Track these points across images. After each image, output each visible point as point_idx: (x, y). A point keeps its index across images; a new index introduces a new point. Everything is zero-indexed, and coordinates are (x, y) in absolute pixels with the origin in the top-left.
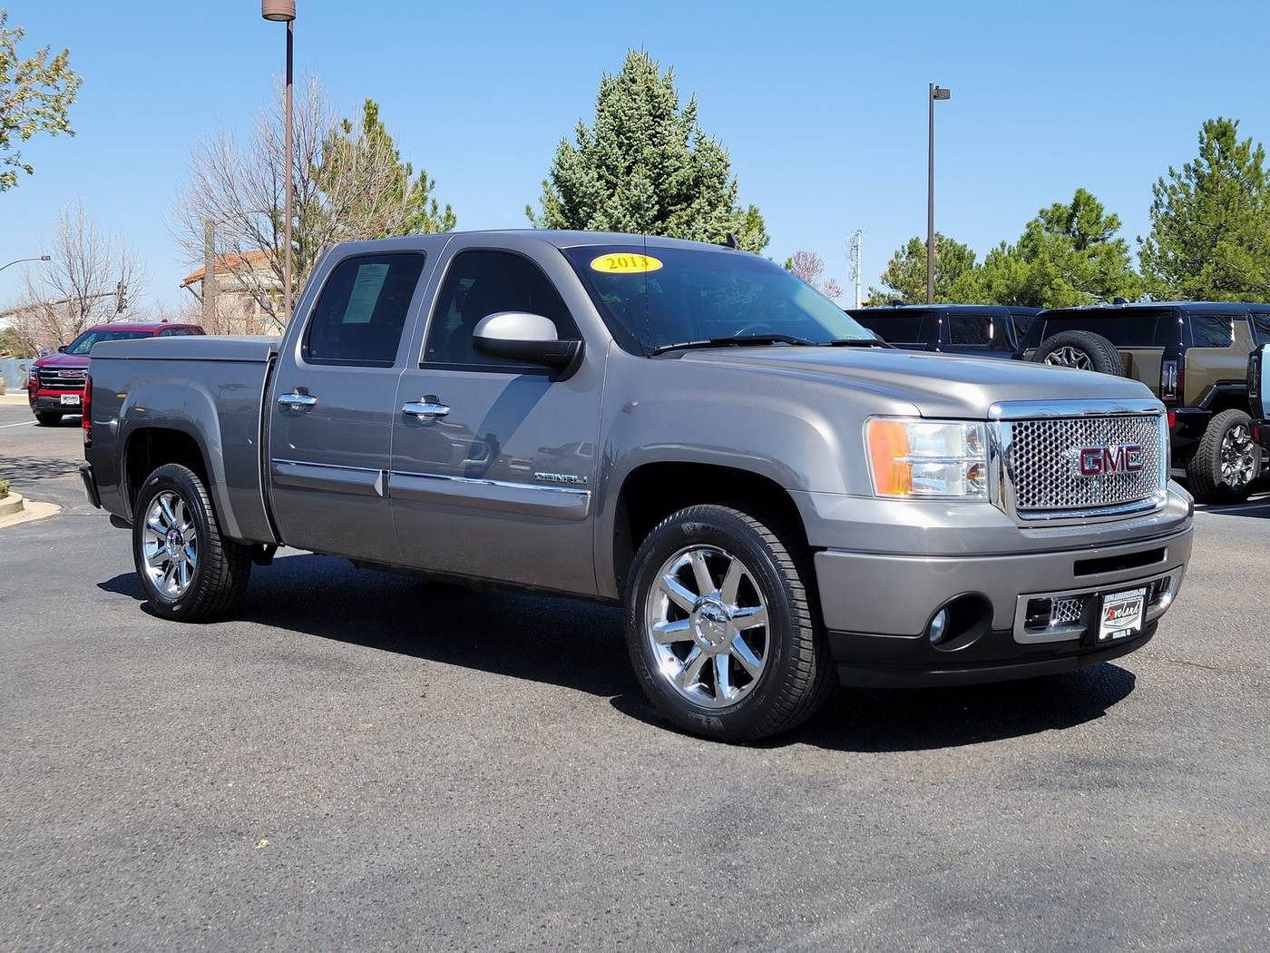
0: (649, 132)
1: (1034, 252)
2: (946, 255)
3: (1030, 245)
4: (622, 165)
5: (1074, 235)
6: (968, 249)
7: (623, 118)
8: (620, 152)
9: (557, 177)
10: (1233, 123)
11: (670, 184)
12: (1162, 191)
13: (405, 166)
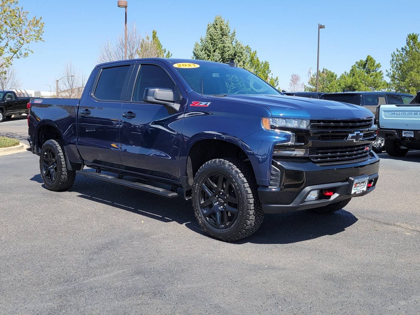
0: (221, 40)
1: (354, 75)
2: (328, 76)
3: (353, 73)
4: (212, 50)
5: (366, 69)
6: (335, 74)
7: (213, 36)
8: (211, 46)
9: (194, 53)
10: (417, 35)
11: (226, 55)
12: (394, 56)
13: (164, 50)
